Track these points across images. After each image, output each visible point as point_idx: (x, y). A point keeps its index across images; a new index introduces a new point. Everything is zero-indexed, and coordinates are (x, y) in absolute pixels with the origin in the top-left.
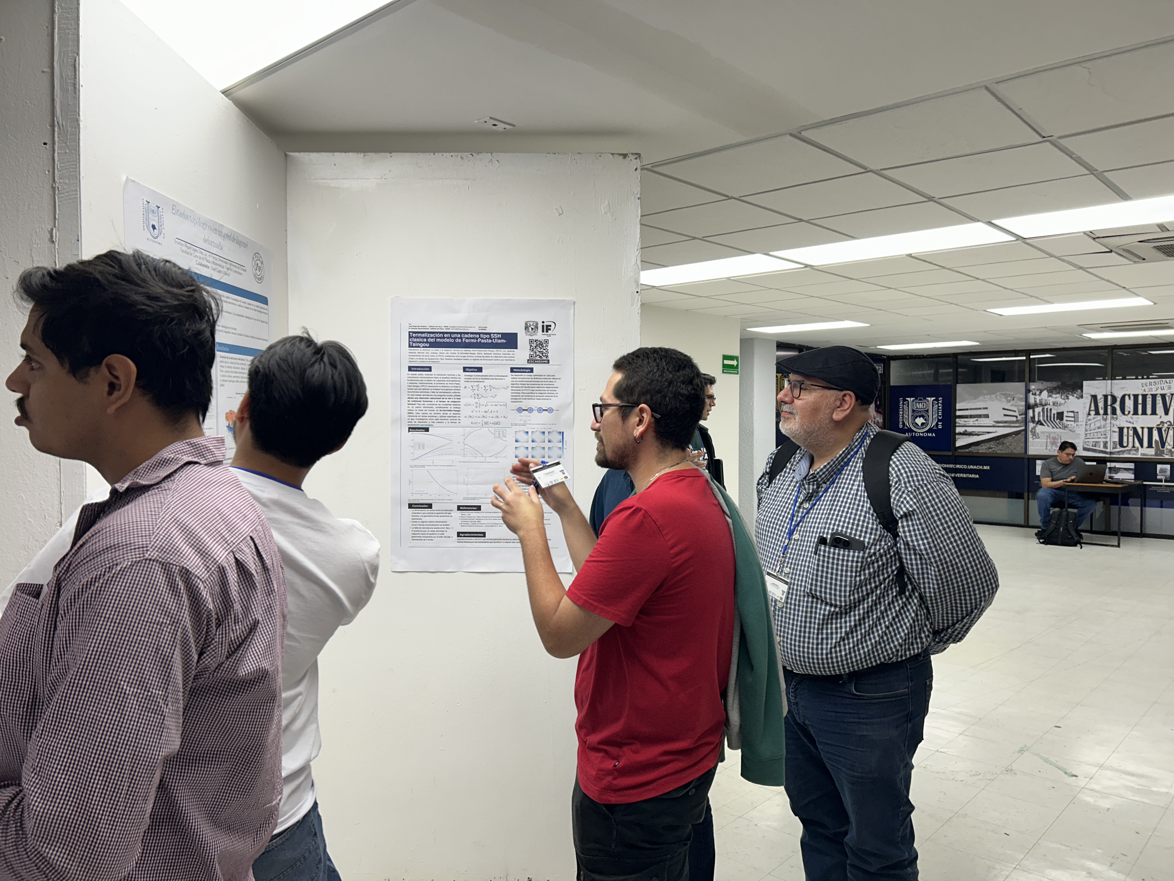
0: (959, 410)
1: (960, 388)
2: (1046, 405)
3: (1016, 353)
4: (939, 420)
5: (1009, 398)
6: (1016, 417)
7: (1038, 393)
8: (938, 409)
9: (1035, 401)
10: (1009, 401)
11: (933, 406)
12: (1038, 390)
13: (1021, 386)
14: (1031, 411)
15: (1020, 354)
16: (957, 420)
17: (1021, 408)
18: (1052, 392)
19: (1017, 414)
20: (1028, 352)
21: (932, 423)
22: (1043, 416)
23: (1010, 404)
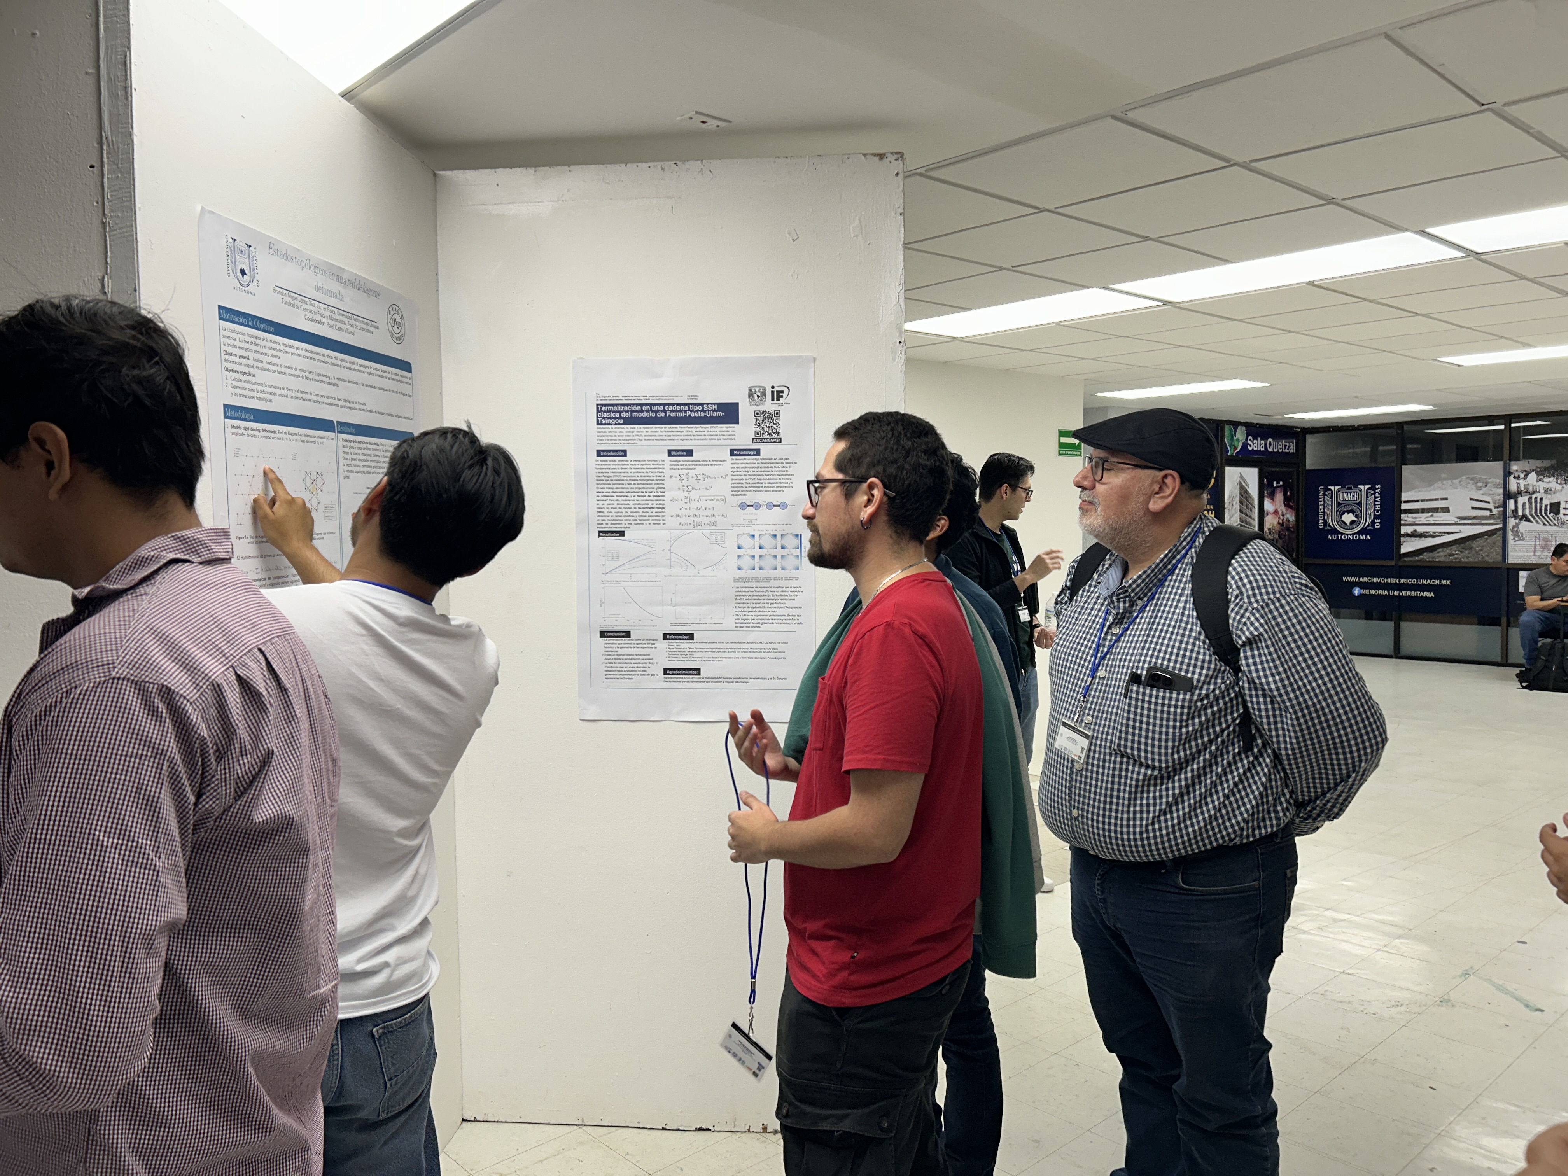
0: (1405, 502)
1: (1408, 471)
2: (1534, 492)
3: (1490, 419)
4: (1376, 517)
5: (1480, 484)
6: (1490, 510)
7: (1522, 476)
8: (1375, 501)
9: (1518, 488)
10: (1479, 489)
11: (1367, 497)
12: (1522, 472)
13: (1498, 466)
14: (1512, 502)
15: (1496, 421)
16: (1403, 516)
17: (1498, 498)
18: (1543, 475)
19: (1491, 506)
20: (1508, 419)
21: (1366, 521)
22: (1530, 509)
23: (1482, 492)
